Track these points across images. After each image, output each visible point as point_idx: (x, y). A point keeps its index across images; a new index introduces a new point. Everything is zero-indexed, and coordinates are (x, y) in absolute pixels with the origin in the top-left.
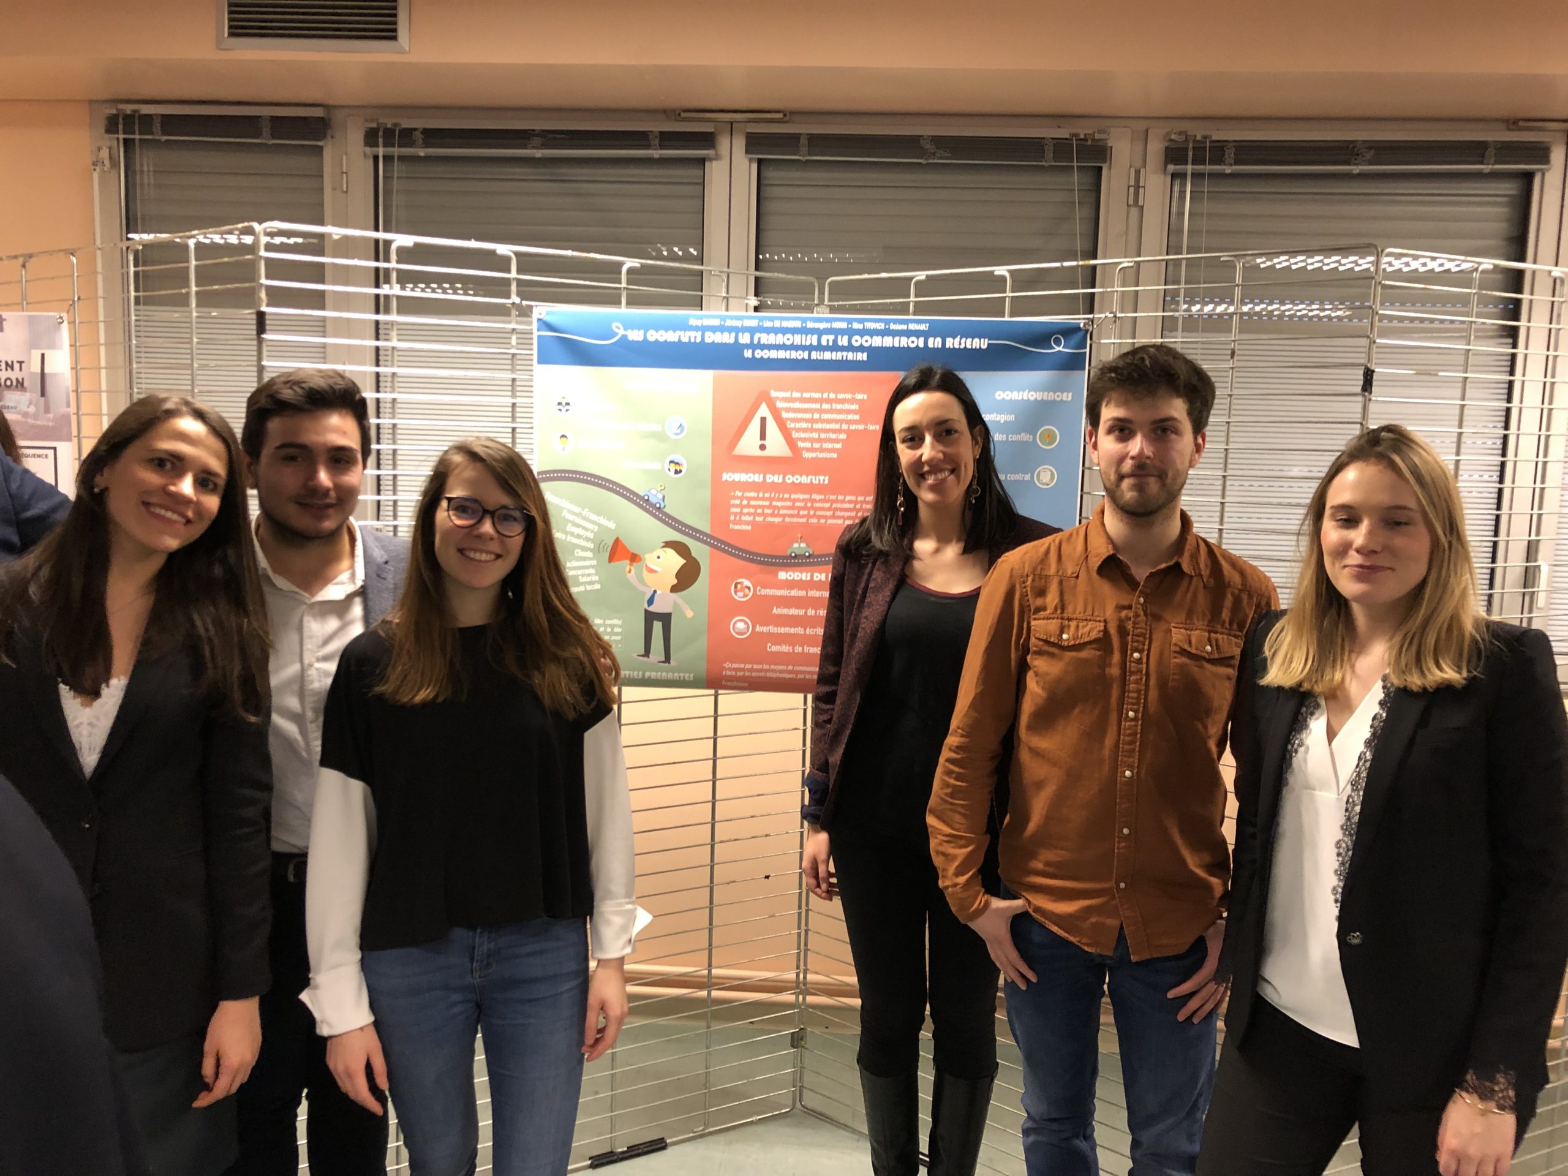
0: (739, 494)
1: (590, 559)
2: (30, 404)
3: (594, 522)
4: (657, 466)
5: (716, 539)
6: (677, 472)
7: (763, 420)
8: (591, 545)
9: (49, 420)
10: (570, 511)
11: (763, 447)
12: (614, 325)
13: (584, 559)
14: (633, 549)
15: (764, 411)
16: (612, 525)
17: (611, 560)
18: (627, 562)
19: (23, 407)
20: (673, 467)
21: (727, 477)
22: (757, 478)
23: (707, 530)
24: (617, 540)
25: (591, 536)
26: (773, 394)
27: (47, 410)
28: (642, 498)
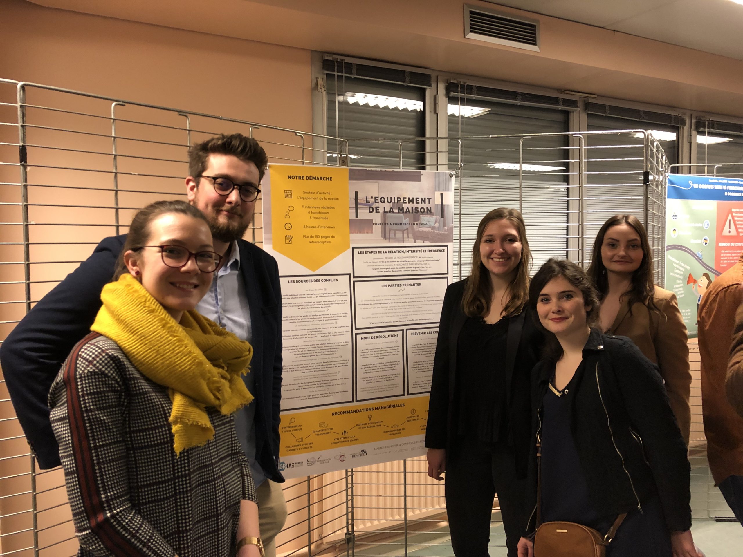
0: (723, 251)
1: (681, 283)
2: (436, 222)
3: (683, 267)
4: (700, 241)
5: (716, 271)
6: (706, 244)
7: (730, 220)
8: (682, 277)
9: (445, 231)
10: (676, 263)
11: (730, 232)
12: (690, 182)
13: (679, 284)
14: (694, 278)
15: (730, 217)
16: (688, 268)
17: (688, 284)
18: (693, 283)
19: (432, 224)
20: (705, 242)
21: (721, 244)
22: (728, 244)
23: (714, 268)
24: (690, 275)
25: (682, 273)
26: (733, 210)
27: (445, 225)
28: (696, 255)
